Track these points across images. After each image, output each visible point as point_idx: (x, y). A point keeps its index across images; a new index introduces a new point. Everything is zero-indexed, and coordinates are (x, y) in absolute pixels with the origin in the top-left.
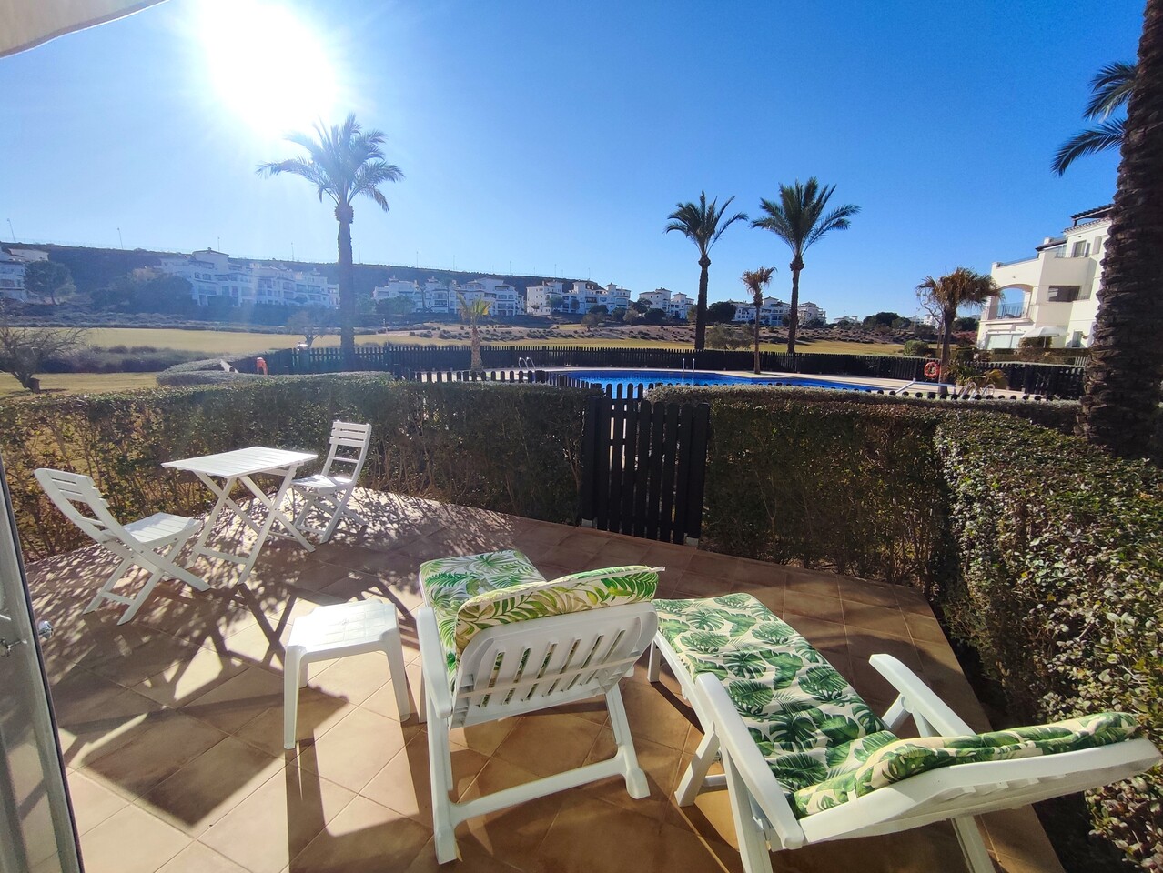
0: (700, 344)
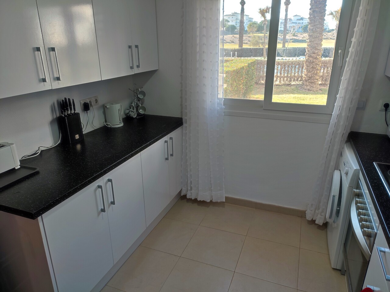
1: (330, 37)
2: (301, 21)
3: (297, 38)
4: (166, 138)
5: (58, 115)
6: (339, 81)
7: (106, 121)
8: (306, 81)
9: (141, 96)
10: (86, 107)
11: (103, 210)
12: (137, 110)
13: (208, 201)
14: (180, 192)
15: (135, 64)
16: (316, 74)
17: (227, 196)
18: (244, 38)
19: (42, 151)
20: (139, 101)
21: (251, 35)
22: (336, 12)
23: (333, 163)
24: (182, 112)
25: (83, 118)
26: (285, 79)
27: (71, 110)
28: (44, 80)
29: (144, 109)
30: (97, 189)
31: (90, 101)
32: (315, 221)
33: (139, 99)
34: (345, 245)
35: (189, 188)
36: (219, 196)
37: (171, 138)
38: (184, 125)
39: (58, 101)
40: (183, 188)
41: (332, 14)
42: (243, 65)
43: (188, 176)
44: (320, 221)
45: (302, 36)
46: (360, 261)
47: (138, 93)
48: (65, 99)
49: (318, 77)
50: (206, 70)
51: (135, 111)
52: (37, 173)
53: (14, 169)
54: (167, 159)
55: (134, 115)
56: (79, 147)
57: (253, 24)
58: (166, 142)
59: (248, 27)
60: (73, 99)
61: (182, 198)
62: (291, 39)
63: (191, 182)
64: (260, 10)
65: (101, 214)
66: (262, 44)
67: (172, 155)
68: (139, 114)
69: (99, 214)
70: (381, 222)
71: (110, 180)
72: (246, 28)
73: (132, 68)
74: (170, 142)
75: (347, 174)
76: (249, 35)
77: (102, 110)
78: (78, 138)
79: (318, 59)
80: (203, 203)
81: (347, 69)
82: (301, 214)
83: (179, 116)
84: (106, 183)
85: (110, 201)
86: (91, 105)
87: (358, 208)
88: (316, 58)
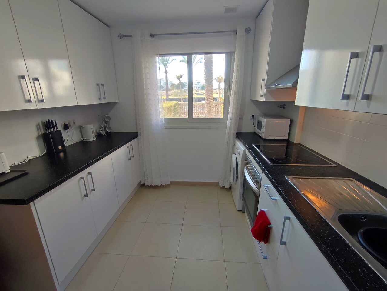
0: (167, 95)
1: (216, 92)
2: (200, 84)
3: (199, 93)
4: (128, 145)
5: (43, 132)
6: (229, 103)
7: (82, 137)
8: (207, 114)
9: (107, 120)
10: (66, 127)
11: (86, 196)
12: (105, 130)
13: (160, 185)
14: (140, 182)
15: (103, 97)
16: (212, 110)
17: (171, 180)
18: (169, 93)
19: (30, 160)
20: (106, 123)
21: (173, 91)
22: (217, 78)
23: (230, 151)
24: (137, 128)
25: (64, 134)
26: (196, 114)
27: (54, 128)
28: (30, 101)
29: (110, 128)
30: (80, 181)
31: (69, 123)
32: (225, 186)
33: (106, 122)
34: (243, 195)
35: (146, 179)
36: (167, 181)
37: (131, 145)
38: (139, 136)
39: (42, 122)
40: (142, 179)
41: (215, 79)
42: (171, 105)
43: (145, 170)
44: (227, 186)
45: (201, 92)
46: (254, 198)
47: (105, 118)
48: (49, 120)
49: (213, 112)
50: (151, 100)
51: (104, 130)
52: (26, 174)
53: (4, 172)
54: (129, 159)
55: (103, 133)
56: (62, 154)
57: (173, 85)
58: (128, 147)
59: (170, 86)
60: (55, 121)
61: (142, 186)
62: (195, 94)
63: (147, 174)
64: (177, 76)
65: (84, 199)
66: (180, 96)
67: (133, 157)
68: (107, 132)
69: (83, 199)
70: (263, 171)
71: (90, 173)
72: (169, 87)
73: (100, 99)
74: (130, 147)
75: (239, 154)
76: (171, 91)
77: (79, 130)
78: (61, 148)
79: (212, 102)
80: (156, 187)
81: (232, 96)
82: (216, 185)
83: (135, 132)
84: (87, 176)
85: (91, 189)
86: (70, 126)
87: (248, 170)
88: (211, 101)
